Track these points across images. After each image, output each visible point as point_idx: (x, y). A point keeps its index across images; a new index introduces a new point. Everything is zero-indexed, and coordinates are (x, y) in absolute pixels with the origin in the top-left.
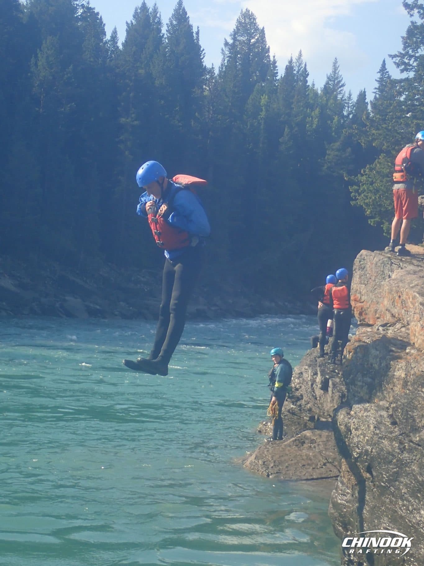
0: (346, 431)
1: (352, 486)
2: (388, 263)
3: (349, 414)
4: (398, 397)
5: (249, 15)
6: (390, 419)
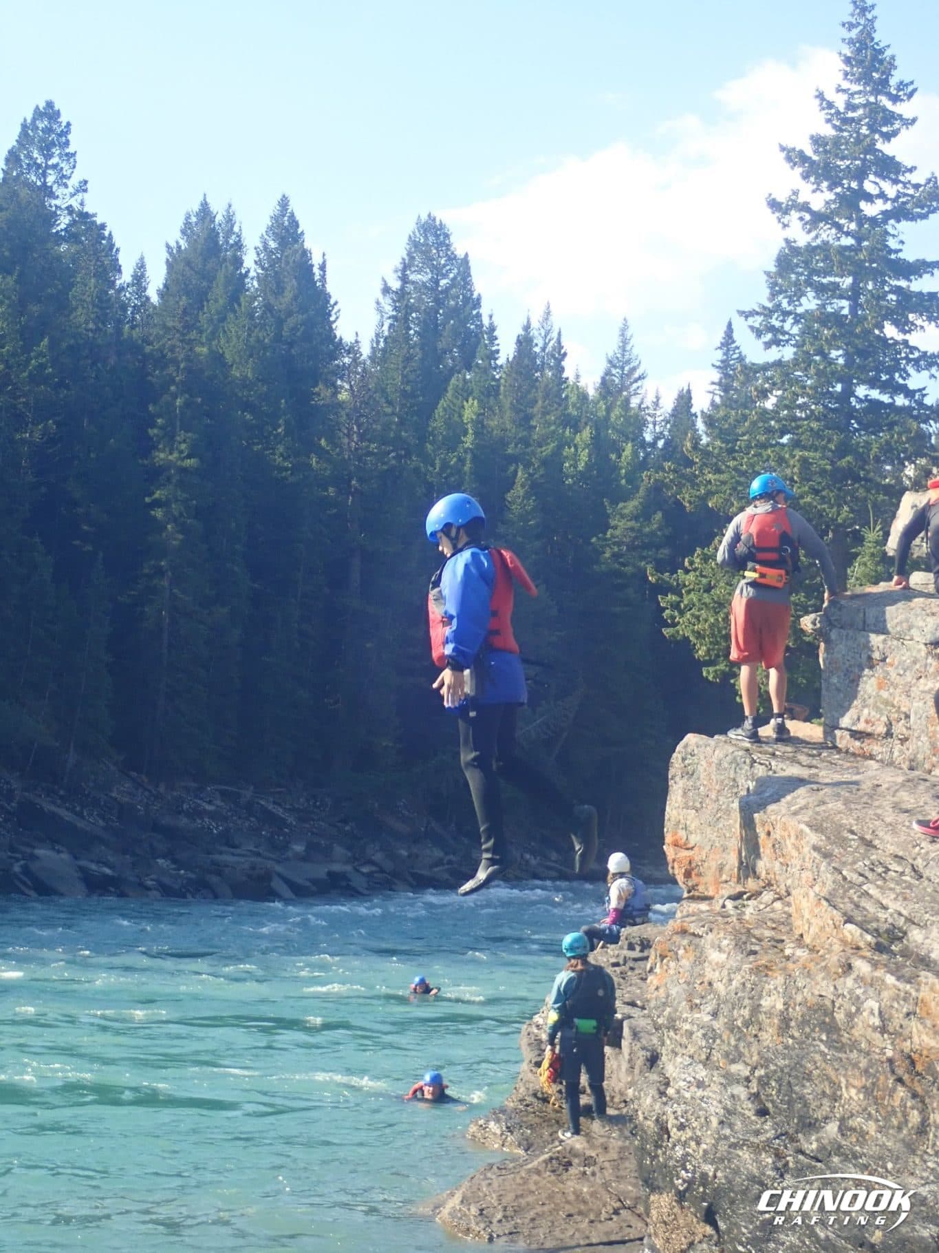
0: (658, 1134)
2: (745, 762)
3: (662, 1094)
4: (770, 1055)
5: (435, 226)
6: (753, 1103)
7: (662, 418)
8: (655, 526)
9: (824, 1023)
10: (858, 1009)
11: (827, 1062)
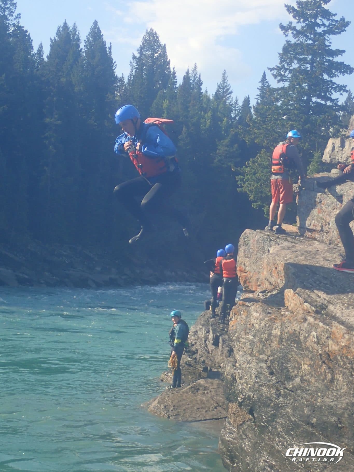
0: (232, 381)
1: (237, 425)
2: (267, 240)
3: (234, 366)
4: (275, 352)
5: (153, 33)
6: (268, 369)
7: (238, 108)
8: (235, 150)
9: (296, 340)
10: (309, 335)
11: (297, 355)
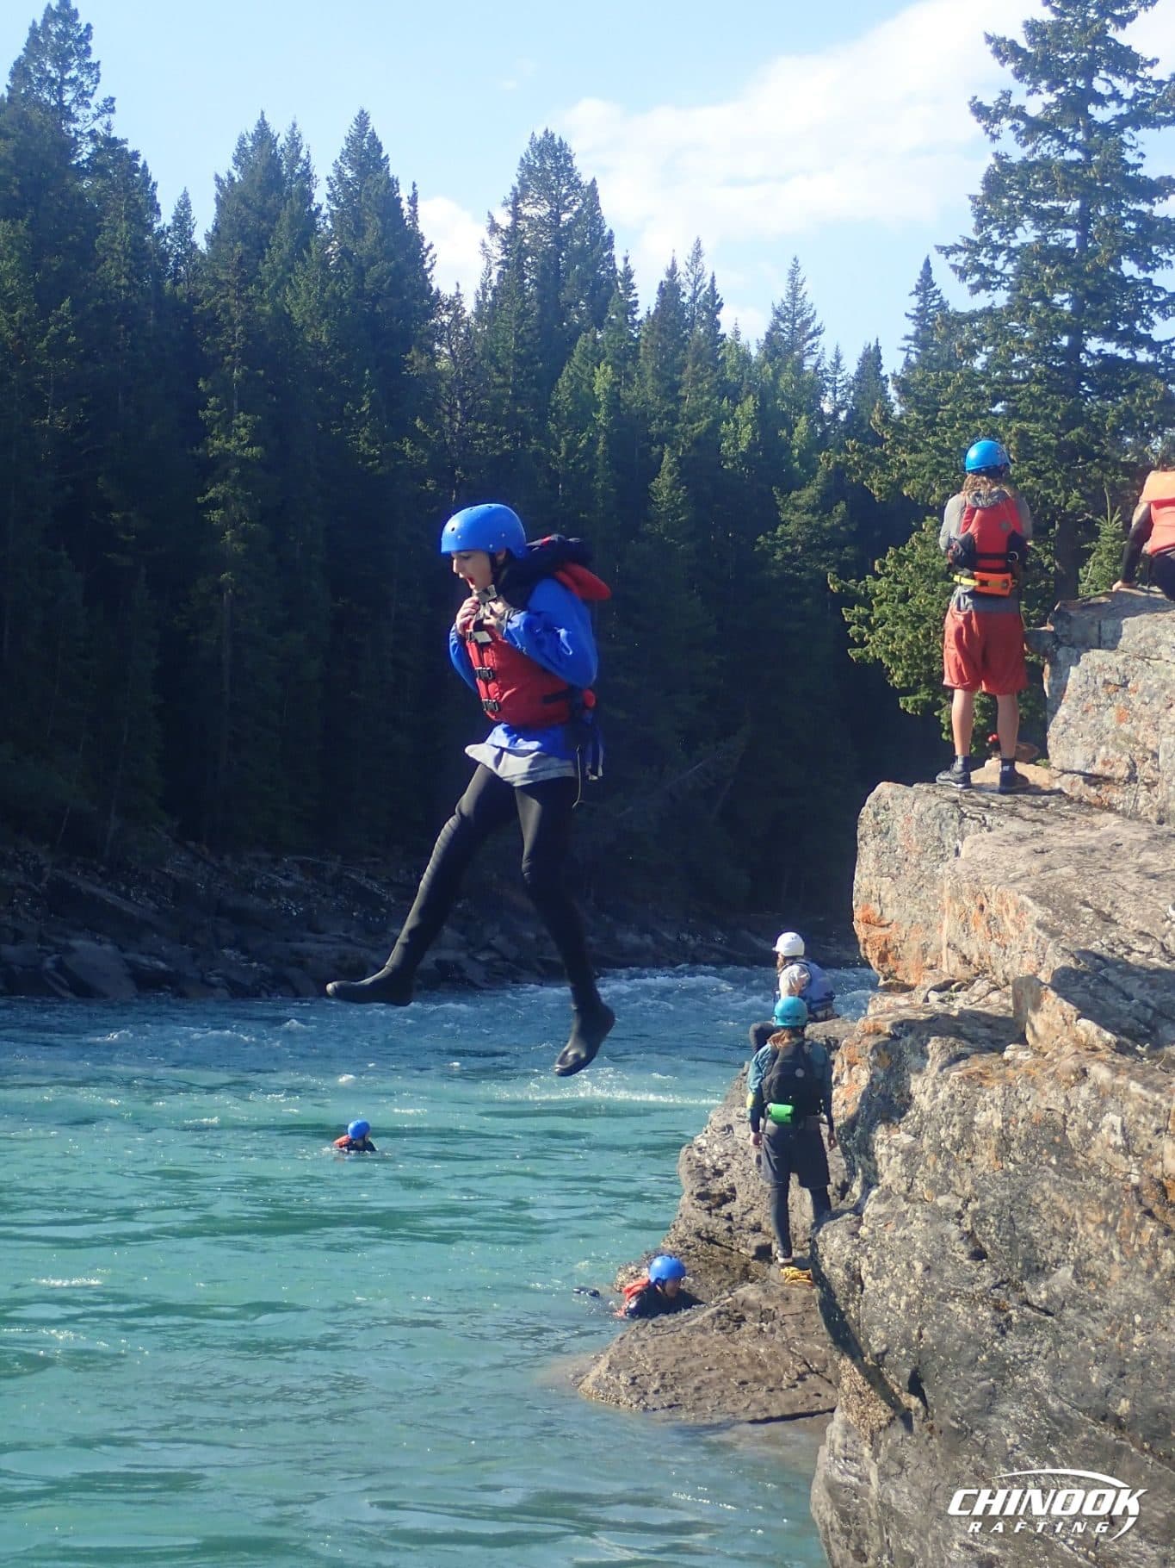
0: (848, 1283)
1: (872, 1432)
2: (952, 817)
3: (854, 1234)
4: (987, 1184)
5: (554, 147)
6: (966, 1244)
7: (843, 383)
8: (838, 520)
9: (1053, 1142)
10: (1095, 1126)
11: (1059, 1191)
